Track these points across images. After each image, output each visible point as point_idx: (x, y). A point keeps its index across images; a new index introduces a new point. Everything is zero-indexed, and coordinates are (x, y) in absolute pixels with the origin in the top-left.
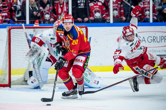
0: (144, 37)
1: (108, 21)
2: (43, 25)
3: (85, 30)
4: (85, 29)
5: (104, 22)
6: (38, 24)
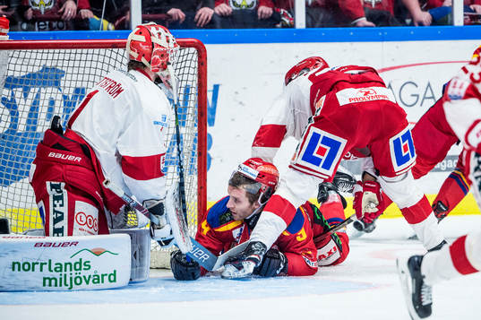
0: (429, 85)
1: (288, 21)
2: (28, 37)
3: (195, 57)
4: (193, 50)
5: (274, 26)
6: (6, 31)
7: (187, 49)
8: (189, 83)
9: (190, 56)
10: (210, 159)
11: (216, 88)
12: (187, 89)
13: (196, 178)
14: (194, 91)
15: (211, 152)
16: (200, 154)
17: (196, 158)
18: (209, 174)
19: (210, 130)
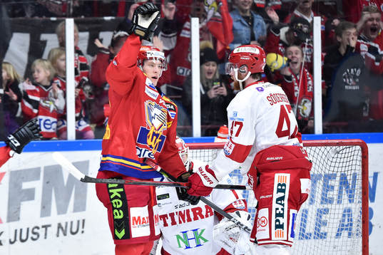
7: (354, 147)
8: (356, 171)
9: (356, 152)
10: (372, 226)
11: (376, 175)
12: (355, 176)
13: (361, 239)
14: (359, 177)
15: (373, 221)
16: (363, 222)
17: (361, 225)
18: (371, 238)
19: (371, 205)
